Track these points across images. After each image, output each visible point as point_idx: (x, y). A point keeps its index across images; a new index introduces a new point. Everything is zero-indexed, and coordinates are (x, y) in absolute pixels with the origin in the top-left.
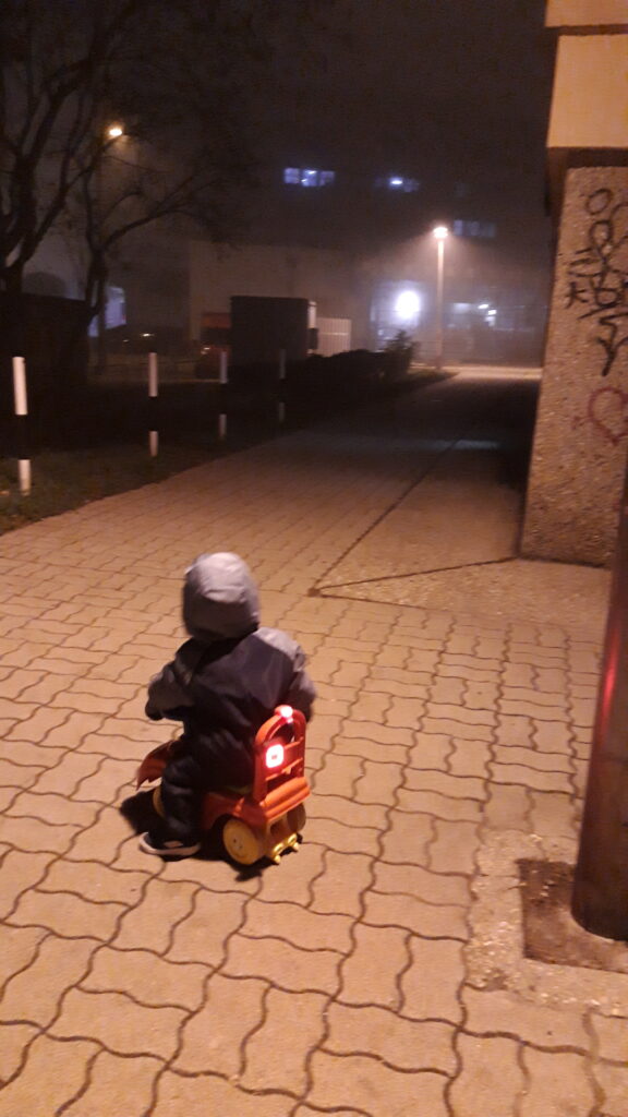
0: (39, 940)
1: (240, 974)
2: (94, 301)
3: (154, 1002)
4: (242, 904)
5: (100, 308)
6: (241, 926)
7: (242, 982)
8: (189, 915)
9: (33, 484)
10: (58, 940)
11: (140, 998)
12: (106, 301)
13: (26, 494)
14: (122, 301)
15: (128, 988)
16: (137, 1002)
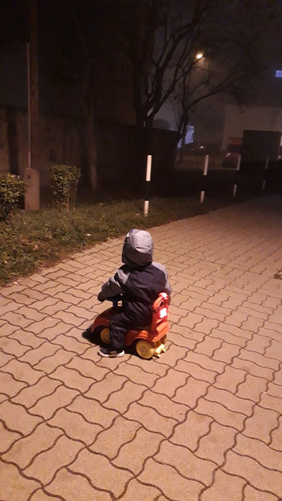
0: (137, 429)
1: (231, 473)
2: (182, 132)
3: (188, 476)
4: (234, 435)
5: (184, 135)
6: (233, 447)
7: (233, 477)
8: (208, 434)
9: (149, 212)
10: (145, 431)
11: (181, 472)
12: (187, 132)
13: (146, 216)
14: (193, 132)
15: (176, 465)
16: (180, 474)
